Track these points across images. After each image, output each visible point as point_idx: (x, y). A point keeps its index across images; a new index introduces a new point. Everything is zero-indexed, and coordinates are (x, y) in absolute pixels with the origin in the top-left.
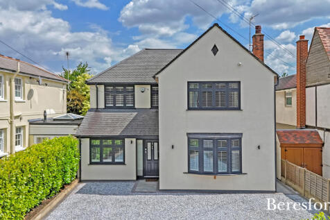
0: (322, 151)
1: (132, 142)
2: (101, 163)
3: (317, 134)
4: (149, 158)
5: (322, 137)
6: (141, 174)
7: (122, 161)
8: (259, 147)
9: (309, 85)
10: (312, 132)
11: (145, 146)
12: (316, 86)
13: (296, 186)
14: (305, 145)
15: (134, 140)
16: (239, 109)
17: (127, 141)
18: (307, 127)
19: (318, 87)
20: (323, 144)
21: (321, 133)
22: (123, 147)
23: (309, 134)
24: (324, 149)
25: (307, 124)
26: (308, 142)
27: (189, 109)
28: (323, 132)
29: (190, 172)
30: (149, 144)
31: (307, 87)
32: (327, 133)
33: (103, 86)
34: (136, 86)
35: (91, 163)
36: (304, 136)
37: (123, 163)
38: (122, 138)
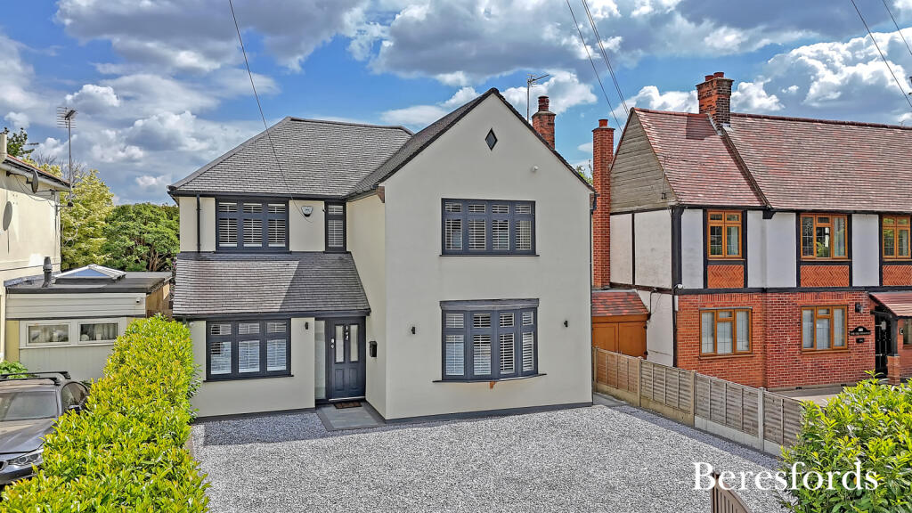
0: (646, 328)
1: (307, 326)
2: (235, 376)
3: (637, 298)
4: (340, 358)
5: (646, 303)
6: (323, 396)
7: (284, 368)
8: (566, 324)
9: (618, 210)
10: (629, 294)
11: (330, 334)
12: (633, 212)
13: (619, 392)
14: (622, 319)
15: (311, 321)
16: (533, 253)
17: (296, 323)
18: (613, 285)
19: (636, 215)
20: (649, 316)
21: (644, 296)
22: (287, 336)
23: (625, 298)
24: (651, 325)
25: (612, 281)
26: (625, 312)
27: (444, 253)
28: (648, 293)
29: (446, 379)
30: (340, 329)
31: (612, 214)
32: (655, 295)
33: (212, 201)
34: (291, 202)
35: (210, 378)
36: (619, 301)
37: (287, 374)
38: (285, 318)
